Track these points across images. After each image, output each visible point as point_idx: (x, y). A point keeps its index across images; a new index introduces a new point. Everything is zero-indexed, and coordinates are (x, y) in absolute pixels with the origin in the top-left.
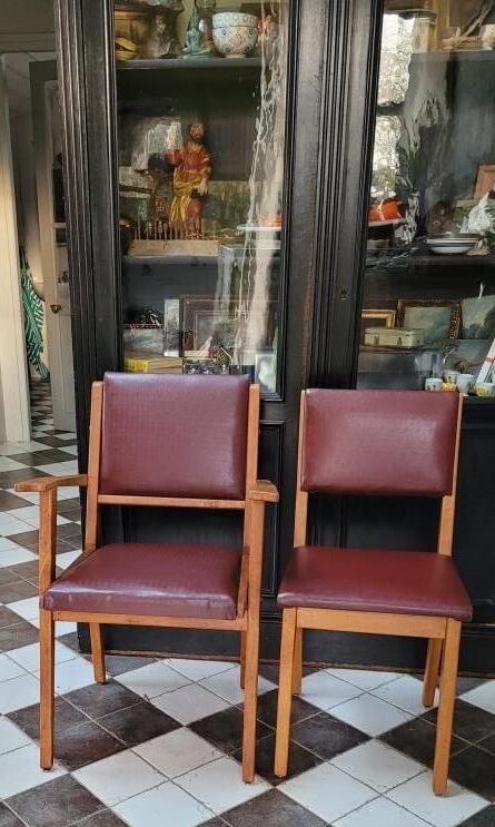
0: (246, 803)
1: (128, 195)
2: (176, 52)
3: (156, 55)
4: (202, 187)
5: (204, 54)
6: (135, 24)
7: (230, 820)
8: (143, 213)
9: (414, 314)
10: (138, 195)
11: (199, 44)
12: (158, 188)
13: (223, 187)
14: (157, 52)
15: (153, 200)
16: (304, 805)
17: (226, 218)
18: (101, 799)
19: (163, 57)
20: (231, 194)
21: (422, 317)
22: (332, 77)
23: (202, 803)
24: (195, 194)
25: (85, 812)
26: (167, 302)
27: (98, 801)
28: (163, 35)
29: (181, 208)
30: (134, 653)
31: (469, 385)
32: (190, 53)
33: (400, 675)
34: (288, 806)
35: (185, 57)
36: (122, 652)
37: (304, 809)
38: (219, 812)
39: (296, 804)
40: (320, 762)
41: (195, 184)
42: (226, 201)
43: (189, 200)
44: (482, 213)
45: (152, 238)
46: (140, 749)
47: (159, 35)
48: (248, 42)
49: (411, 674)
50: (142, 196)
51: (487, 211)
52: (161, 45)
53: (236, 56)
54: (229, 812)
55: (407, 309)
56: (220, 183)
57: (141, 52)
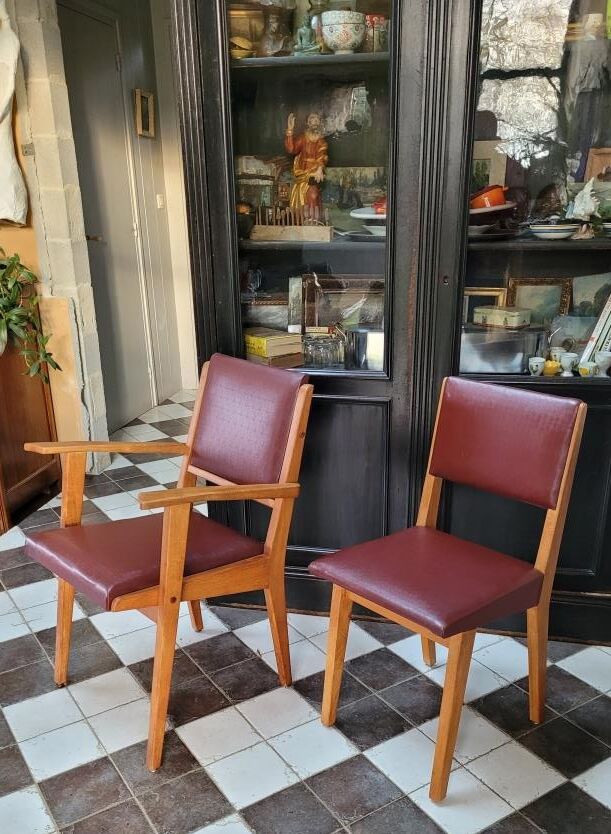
0: (331, 769)
1: (253, 182)
2: (289, 49)
3: (269, 52)
4: (318, 175)
5: (315, 50)
6: (254, 22)
7: (313, 786)
8: (266, 199)
9: (525, 292)
10: (262, 182)
11: (310, 41)
12: (281, 174)
13: (341, 173)
14: (270, 50)
15: (275, 186)
16: (386, 774)
17: (344, 202)
18: (198, 757)
19: (275, 55)
20: (349, 180)
21: (532, 296)
22: (432, 71)
23: (290, 766)
24: (312, 181)
25: (180, 771)
26: (291, 280)
27: (194, 760)
28: (275, 33)
29: (300, 195)
30: (255, 606)
31: (572, 363)
32: (301, 50)
33: (502, 637)
34: (371, 774)
35: (296, 54)
36: (244, 606)
37: (386, 778)
38: (304, 776)
39: (378, 771)
40: (410, 727)
41: (312, 171)
42: (344, 186)
43: (307, 186)
44: (588, 196)
45: (271, 224)
46: (243, 706)
47: (273, 33)
48: (355, 38)
49: (513, 636)
50: (265, 182)
51: (592, 196)
52: (274, 43)
53: (344, 52)
54: (313, 777)
55: (519, 287)
56: (338, 169)
57: (256, 50)
